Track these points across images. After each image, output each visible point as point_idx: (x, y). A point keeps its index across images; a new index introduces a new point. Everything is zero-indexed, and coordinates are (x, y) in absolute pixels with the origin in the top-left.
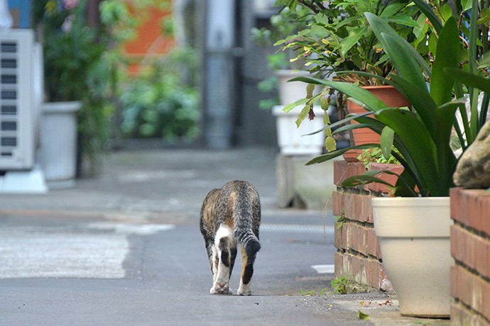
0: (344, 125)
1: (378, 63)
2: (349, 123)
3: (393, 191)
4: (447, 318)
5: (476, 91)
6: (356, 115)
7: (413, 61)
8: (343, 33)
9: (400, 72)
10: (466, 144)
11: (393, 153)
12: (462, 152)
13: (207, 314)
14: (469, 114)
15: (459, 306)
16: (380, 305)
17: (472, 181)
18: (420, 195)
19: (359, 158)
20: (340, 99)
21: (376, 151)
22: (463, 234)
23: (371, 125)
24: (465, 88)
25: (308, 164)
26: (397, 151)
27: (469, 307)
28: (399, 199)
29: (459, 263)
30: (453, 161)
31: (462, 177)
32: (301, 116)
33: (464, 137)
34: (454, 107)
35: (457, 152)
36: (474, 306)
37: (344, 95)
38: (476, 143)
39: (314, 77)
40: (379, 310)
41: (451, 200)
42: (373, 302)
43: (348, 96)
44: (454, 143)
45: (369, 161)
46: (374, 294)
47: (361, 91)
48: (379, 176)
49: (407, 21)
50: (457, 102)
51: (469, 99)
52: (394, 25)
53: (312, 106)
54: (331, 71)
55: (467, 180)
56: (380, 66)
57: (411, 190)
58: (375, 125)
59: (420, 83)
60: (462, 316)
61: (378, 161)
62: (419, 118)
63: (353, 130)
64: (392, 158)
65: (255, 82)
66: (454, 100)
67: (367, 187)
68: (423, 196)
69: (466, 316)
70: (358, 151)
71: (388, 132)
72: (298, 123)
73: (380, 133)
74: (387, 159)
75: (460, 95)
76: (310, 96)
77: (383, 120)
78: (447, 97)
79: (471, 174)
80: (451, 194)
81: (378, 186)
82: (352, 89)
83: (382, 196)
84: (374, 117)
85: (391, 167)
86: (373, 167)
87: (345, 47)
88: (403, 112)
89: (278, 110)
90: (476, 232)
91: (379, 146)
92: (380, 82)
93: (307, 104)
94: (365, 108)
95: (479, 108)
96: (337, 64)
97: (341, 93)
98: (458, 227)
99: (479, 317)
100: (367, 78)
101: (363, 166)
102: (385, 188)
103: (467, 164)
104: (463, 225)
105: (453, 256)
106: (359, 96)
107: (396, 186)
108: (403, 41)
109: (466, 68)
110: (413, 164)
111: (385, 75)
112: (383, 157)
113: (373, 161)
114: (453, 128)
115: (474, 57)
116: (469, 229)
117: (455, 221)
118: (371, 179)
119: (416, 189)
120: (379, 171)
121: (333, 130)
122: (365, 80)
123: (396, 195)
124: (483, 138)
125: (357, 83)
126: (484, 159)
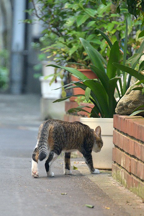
0: (69, 86)
1: (85, 60)
2: (72, 85)
3: (90, 115)
4: (111, 170)
5: (126, 73)
6: (75, 82)
7: (100, 59)
8: (70, 46)
9: (94, 64)
10: (121, 96)
11: (90, 99)
12: (119, 99)
13: (8, 165)
14: (123, 83)
15: (116, 165)
16: (83, 164)
17: (123, 112)
18: (101, 117)
19: (76, 100)
20: (68, 75)
21: (83, 98)
22: (118, 134)
23: (81, 86)
24: (121, 72)
25: (54, 102)
26: (92, 98)
27: (120, 165)
28: (92, 118)
29: (116, 146)
30: (115, 103)
31: (119, 110)
32: (52, 82)
33: (120, 93)
34: (116, 80)
35: (117, 99)
36: (122, 165)
37: (70, 73)
38: (125, 95)
39: (58, 65)
40: (82, 166)
41: (114, 120)
42: (80, 162)
43: (72, 74)
44: (116, 95)
45: (80, 102)
46: (80, 159)
47: (77, 71)
48: (84, 109)
49: (97, 42)
50: (118, 78)
51: (123, 77)
52: (92, 44)
53: (56, 77)
54: (65, 63)
55: (121, 111)
56: (86, 61)
57: (97, 115)
58: (83, 86)
59: (102, 69)
60: (117, 169)
61: (84, 102)
62: (101, 84)
63: (74, 88)
64: (90, 101)
65: (32, 66)
66: (117, 77)
67: (79, 113)
68: (102, 118)
69: (118, 169)
70: (76, 97)
71: (88, 90)
72: (50, 84)
73: (85, 90)
74: (88, 101)
75: (119, 75)
76: (55, 73)
77: (86, 84)
78: (113, 75)
79: (123, 109)
80: (114, 117)
81: (83, 113)
82: (74, 70)
83: (85, 117)
84: (82, 83)
85: (89, 105)
86: (81, 105)
87: (71, 52)
88: (95, 81)
89: (42, 78)
90: (124, 133)
91: (84, 95)
92: (86, 68)
93: (54, 76)
94: (79, 79)
95: (127, 81)
96: (67, 59)
97: (69, 72)
98: (116, 131)
99: (124, 169)
100: (80, 66)
101: (77, 104)
102: (87, 114)
103: (121, 105)
104: (118, 130)
105: (114, 143)
106: (77, 74)
107: (91, 113)
108: (95, 50)
109: (122, 63)
110: (98, 104)
111: (87, 65)
112: (86, 100)
113: (82, 102)
114: (116, 89)
115: (125, 59)
116: (121, 132)
117: (115, 128)
118: (80, 110)
119: (100, 114)
120: (84, 106)
121: (65, 88)
122: (79, 67)
123: (91, 117)
124: (128, 93)
125: (76, 68)
126: (128, 103)
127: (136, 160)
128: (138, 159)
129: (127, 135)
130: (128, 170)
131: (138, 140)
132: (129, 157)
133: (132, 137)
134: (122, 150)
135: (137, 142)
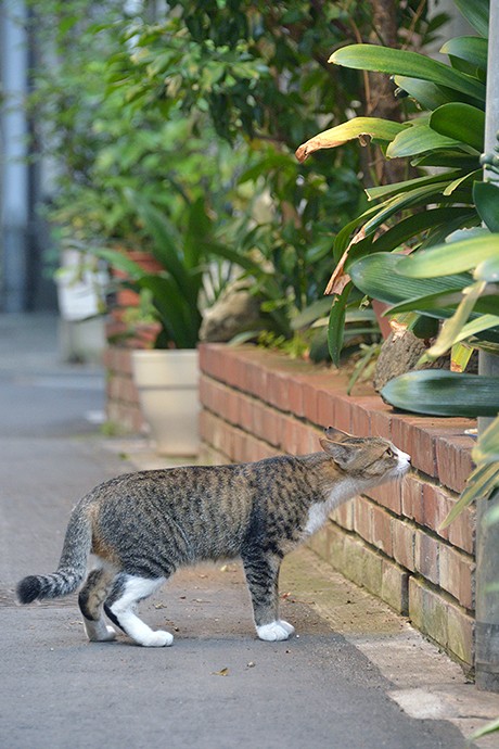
8: (109, 208)
9: (158, 244)
15: (205, 446)
17: (216, 337)
27: (212, 446)
30: (200, 319)
31: (207, 333)
36: (217, 444)
41: (199, 353)
49: (164, 198)
52: (153, 203)
55: (213, 335)
58: (136, 287)
59: (172, 251)
71: (146, 295)
77: (143, 283)
78: (196, 263)
79: (215, 331)
87: (111, 220)
90: (219, 381)
97: (107, 260)
98: (208, 380)
103: (212, 322)
107: (155, 340)
108: (159, 215)
110: (169, 323)
116: (214, 379)
117: (203, 372)
118: (131, 336)
122: (129, 249)
126: (226, 318)
127: (243, 434)
128: (247, 432)
129: (224, 383)
130: (229, 453)
131: (246, 393)
132: (229, 428)
133: (235, 388)
134: (217, 415)
135: (243, 397)
